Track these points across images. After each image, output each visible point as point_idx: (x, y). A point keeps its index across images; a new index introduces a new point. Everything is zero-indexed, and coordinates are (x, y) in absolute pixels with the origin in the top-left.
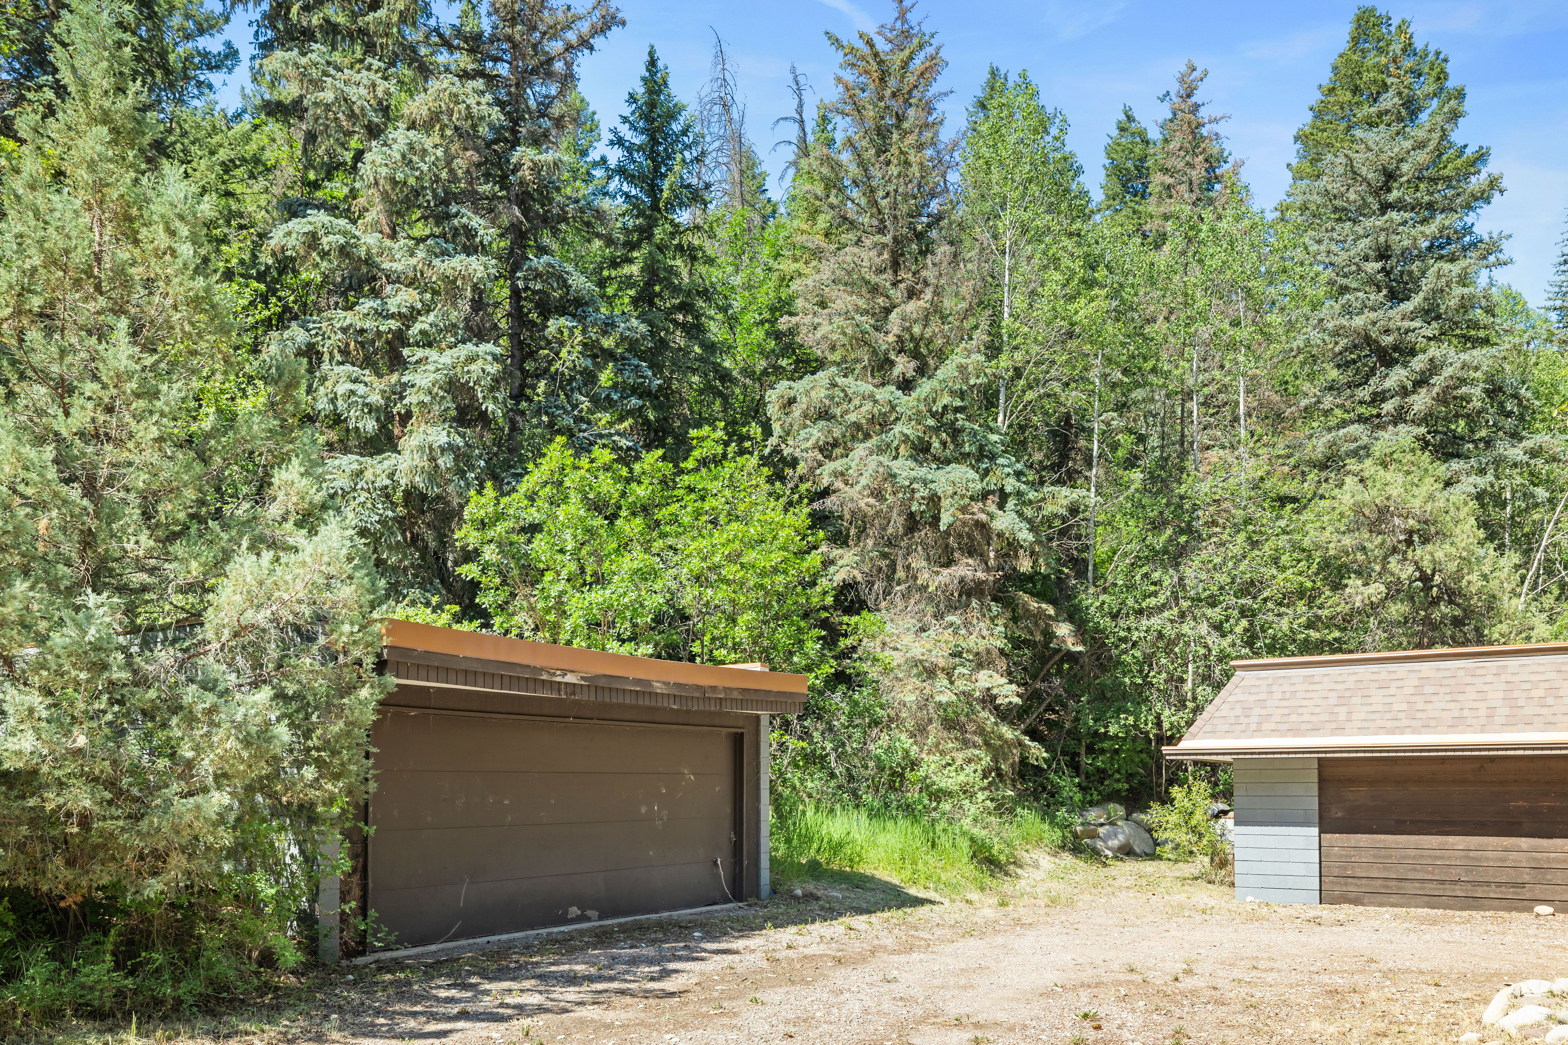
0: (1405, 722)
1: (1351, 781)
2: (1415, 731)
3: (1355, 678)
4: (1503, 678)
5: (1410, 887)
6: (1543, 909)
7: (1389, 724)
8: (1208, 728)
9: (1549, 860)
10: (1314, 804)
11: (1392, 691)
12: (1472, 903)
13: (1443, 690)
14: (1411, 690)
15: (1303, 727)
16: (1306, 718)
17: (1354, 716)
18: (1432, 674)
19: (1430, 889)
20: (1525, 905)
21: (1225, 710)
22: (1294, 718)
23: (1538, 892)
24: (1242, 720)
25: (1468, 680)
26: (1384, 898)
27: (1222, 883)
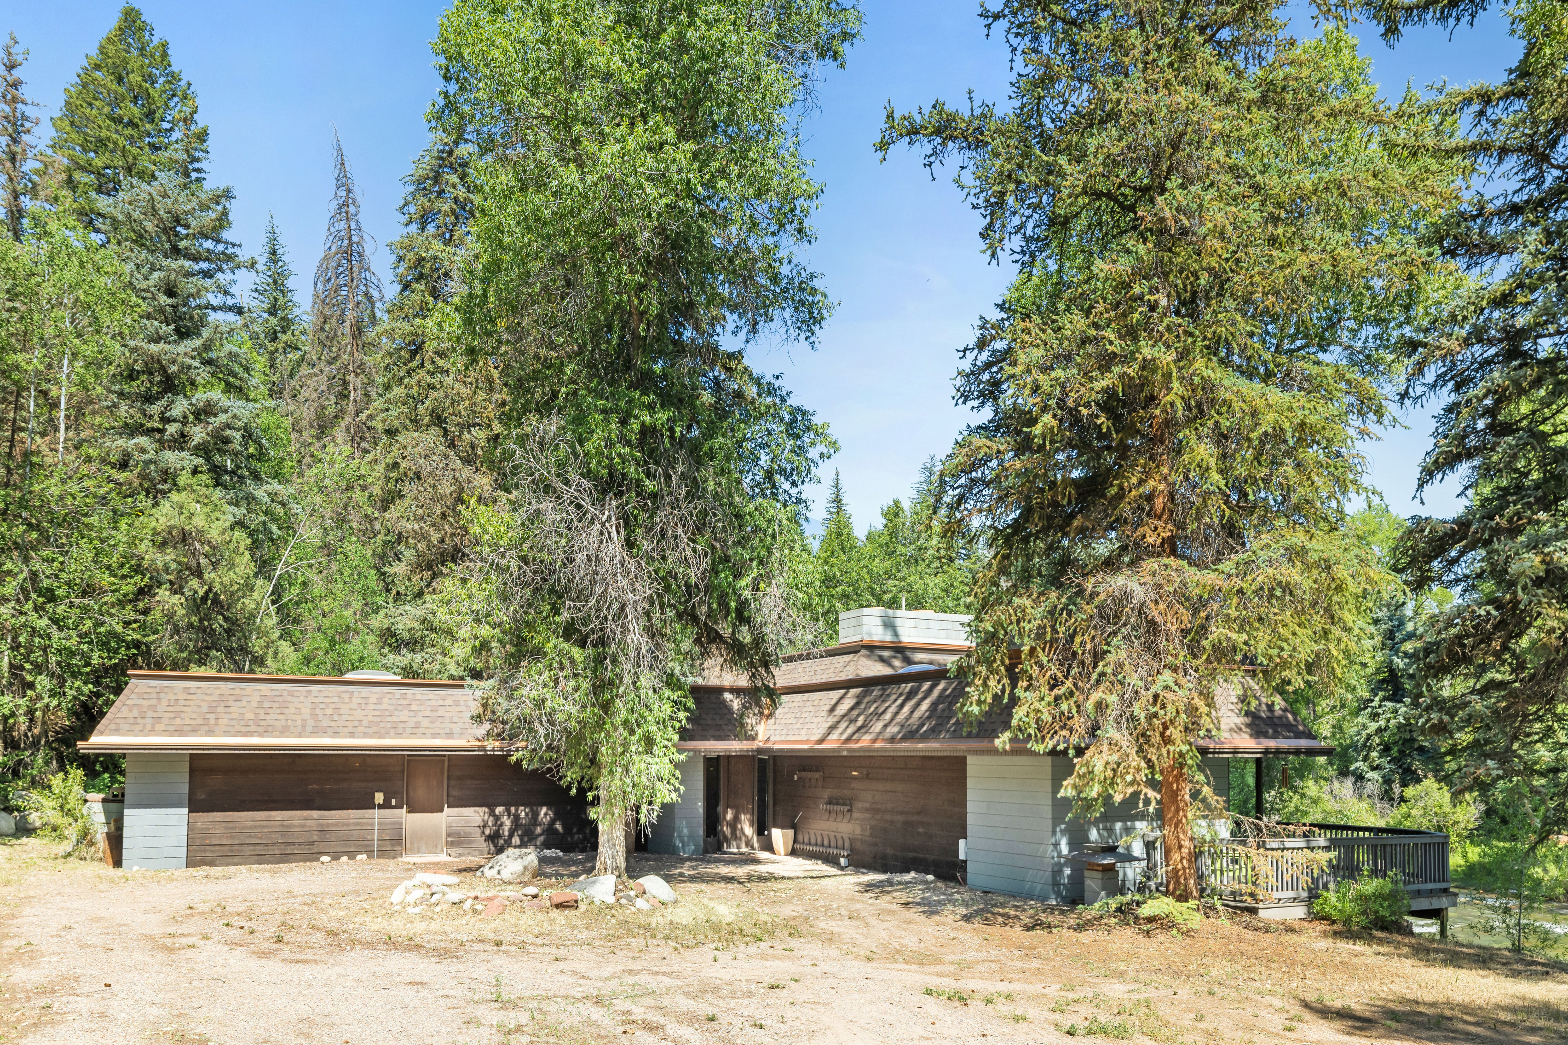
0: (253, 728)
1: (212, 771)
2: (260, 735)
3: (218, 692)
4: (311, 699)
5: (247, 850)
6: (325, 859)
7: (244, 729)
8: (113, 726)
9: (328, 825)
10: (185, 789)
11: (244, 704)
12: (284, 858)
13: (276, 705)
14: (255, 704)
15: (186, 728)
16: (187, 721)
17: (220, 722)
18: (268, 693)
19: (260, 850)
20: (313, 857)
21: (125, 712)
22: (178, 721)
23: (321, 847)
24: (139, 721)
25: (290, 699)
26: (230, 860)
27: (92, 859)
